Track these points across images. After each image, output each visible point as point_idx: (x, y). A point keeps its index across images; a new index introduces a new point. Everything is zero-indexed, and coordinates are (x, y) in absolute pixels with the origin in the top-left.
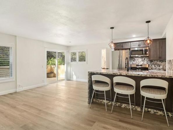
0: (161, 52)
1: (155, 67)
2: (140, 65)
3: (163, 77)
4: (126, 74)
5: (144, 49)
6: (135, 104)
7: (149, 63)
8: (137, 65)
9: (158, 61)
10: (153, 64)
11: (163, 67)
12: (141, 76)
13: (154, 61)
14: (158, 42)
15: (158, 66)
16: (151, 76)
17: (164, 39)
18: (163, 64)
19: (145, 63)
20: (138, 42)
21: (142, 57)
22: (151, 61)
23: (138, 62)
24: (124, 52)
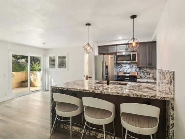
0: (150, 58)
1: (145, 75)
2: (128, 73)
3: (152, 98)
4: (101, 92)
5: (132, 54)
6: (114, 135)
7: (138, 71)
8: (124, 73)
9: (148, 68)
10: (142, 71)
11: (153, 75)
12: (121, 96)
13: (143, 69)
14: (147, 46)
15: (148, 74)
16: (136, 96)
17: (154, 43)
18: (153, 71)
19: (134, 70)
20: (125, 46)
21: (130, 64)
22: (140, 68)
23: (125, 69)
24: (110, 57)
